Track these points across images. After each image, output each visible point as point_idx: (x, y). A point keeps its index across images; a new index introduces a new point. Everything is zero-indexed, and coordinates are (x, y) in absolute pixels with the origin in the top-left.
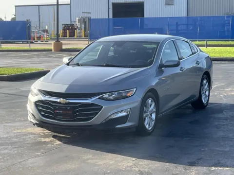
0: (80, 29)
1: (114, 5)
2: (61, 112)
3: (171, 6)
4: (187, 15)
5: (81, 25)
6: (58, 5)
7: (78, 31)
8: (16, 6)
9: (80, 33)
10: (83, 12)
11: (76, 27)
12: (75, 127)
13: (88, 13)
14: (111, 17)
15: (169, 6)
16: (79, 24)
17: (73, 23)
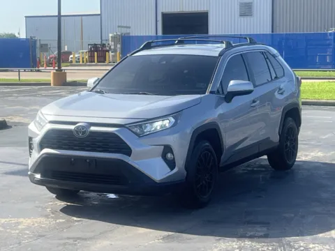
0: (115, 51)
1: (165, 16)
3: (249, 18)
4: (272, 32)
5: (115, 46)
6: (59, 16)
7: (111, 54)
8: (26, 17)
9: (113, 56)
10: (119, 27)
11: (108, 48)
13: (127, 27)
14: (160, 33)
15: (245, 18)
16: (113, 43)
17: (104, 42)
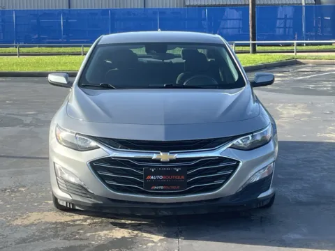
2: (161, 177)
12: (187, 205)
